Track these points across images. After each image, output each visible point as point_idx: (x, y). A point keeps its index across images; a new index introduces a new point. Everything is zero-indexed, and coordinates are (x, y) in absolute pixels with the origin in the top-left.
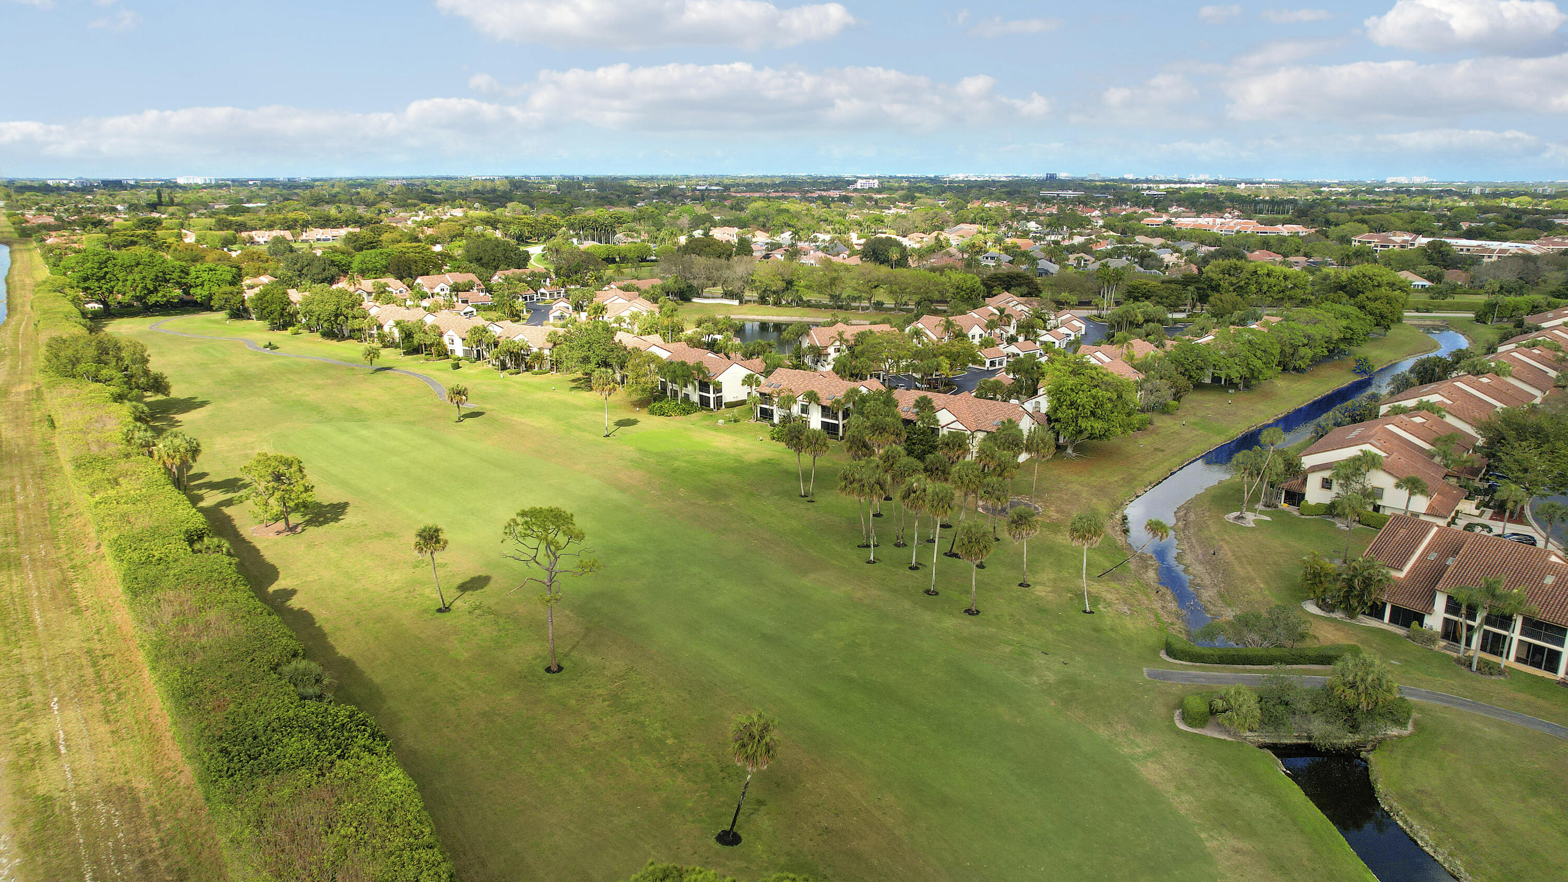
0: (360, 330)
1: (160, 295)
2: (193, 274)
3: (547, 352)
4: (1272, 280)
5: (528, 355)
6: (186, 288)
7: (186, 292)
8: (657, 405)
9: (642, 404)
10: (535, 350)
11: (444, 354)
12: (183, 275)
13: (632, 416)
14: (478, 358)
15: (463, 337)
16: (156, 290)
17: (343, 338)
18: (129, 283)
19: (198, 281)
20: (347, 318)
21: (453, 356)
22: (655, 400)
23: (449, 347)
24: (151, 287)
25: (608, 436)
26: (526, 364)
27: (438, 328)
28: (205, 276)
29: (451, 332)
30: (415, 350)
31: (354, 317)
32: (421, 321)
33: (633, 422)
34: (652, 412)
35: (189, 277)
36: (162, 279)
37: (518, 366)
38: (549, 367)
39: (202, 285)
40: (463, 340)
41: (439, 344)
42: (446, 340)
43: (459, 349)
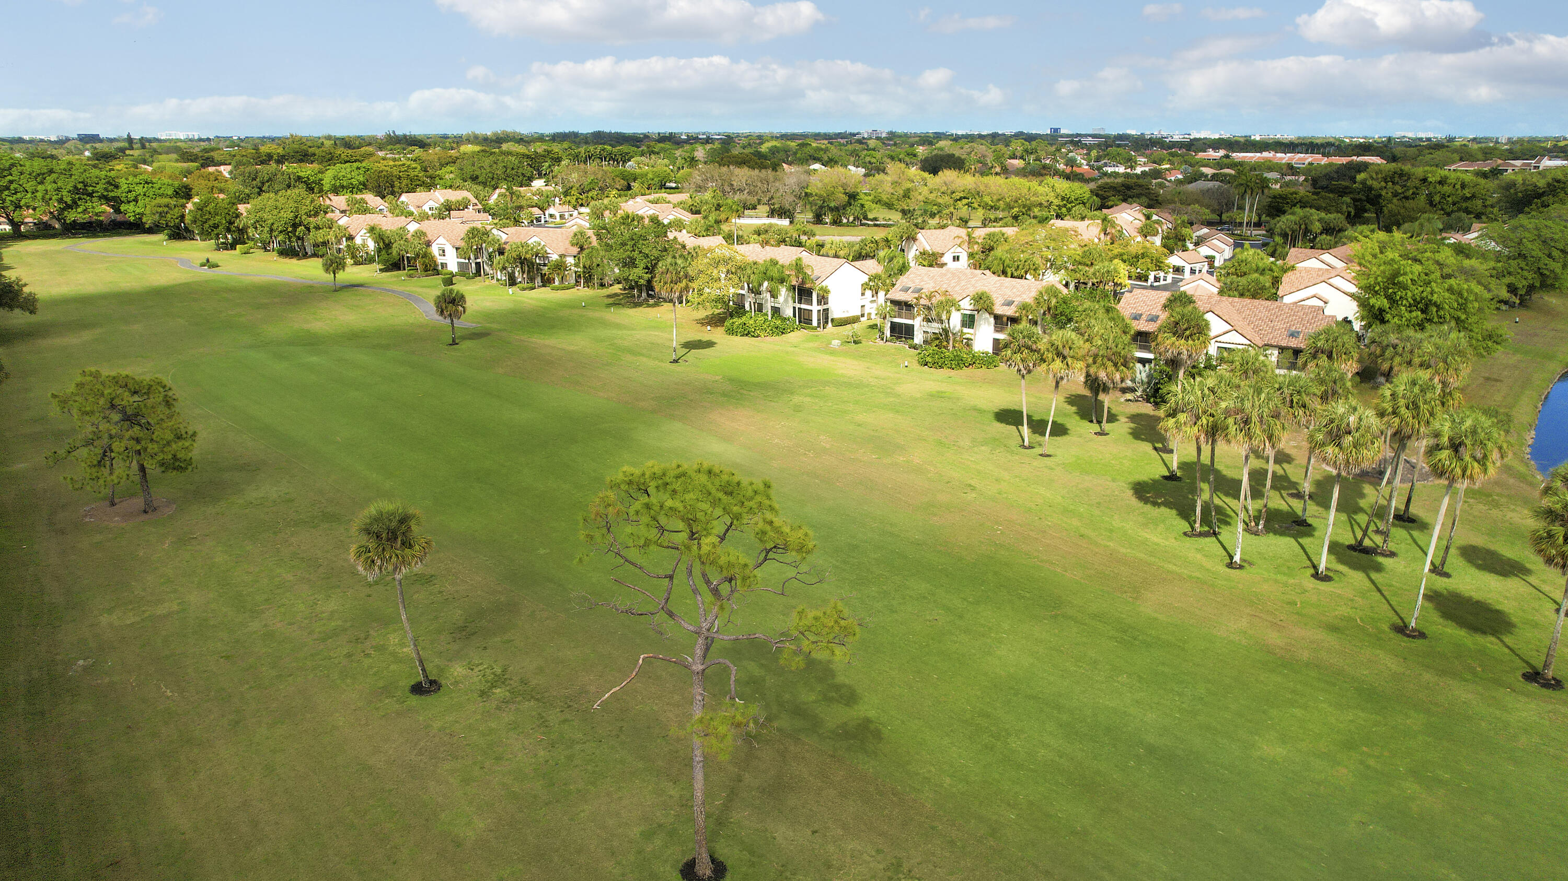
0: (325, 244)
1: (79, 210)
2: (124, 187)
3: (570, 260)
4: (1446, 189)
5: (545, 265)
6: (116, 203)
7: (117, 211)
8: (737, 321)
9: (716, 321)
10: (554, 257)
11: (432, 268)
12: (111, 188)
13: (705, 337)
14: (478, 273)
15: (457, 245)
16: (75, 204)
17: (306, 256)
18: (39, 195)
19: (131, 196)
20: (308, 229)
21: (444, 271)
22: (731, 316)
23: (440, 260)
24: (68, 200)
25: (676, 361)
26: (543, 276)
27: (424, 234)
28: (139, 189)
29: (441, 240)
30: (395, 265)
31: (317, 228)
32: (403, 229)
33: (710, 344)
34: (731, 332)
35: (120, 191)
36: (83, 192)
37: (532, 279)
38: (573, 282)
39: (136, 200)
40: (457, 249)
41: (425, 255)
42: (435, 250)
43: (452, 262)
